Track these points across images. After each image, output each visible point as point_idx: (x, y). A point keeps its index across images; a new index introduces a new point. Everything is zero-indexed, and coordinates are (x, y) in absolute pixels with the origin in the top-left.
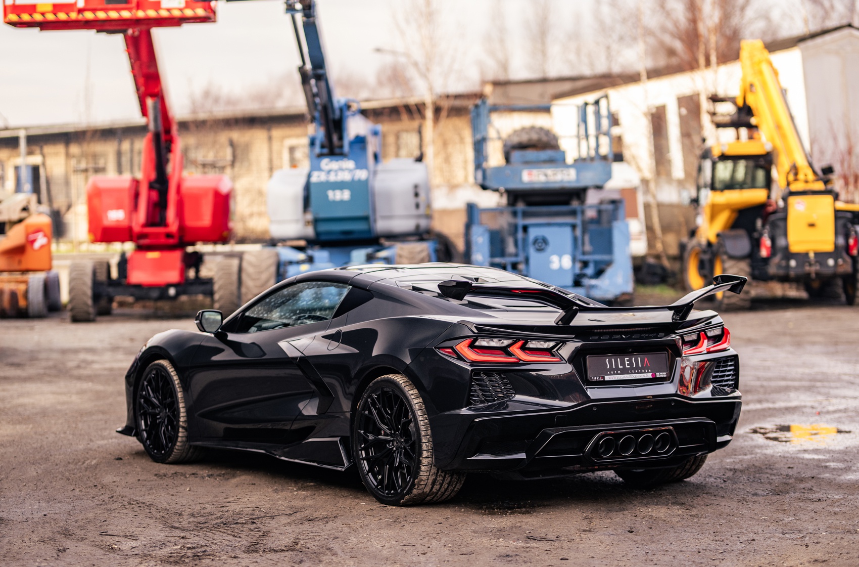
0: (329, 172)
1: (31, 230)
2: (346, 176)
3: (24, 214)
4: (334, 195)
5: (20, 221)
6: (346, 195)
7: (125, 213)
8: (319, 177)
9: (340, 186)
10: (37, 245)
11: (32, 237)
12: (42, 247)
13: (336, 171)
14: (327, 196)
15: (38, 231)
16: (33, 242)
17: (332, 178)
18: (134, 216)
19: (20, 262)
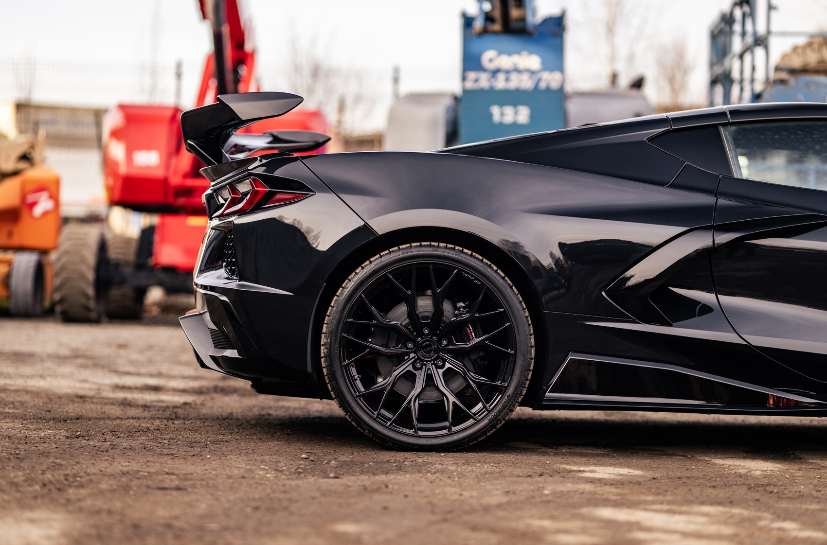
0: (495, 72)
1: (29, 188)
2: (525, 83)
3: (22, 165)
4: (502, 114)
5: (15, 173)
6: (523, 115)
7: (161, 156)
8: (476, 81)
9: (513, 98)
10: (38, 210)
11: (30, 198)
12: (46, 213)
13: (507, 72)
14: (490, 115)
15: (41, 189)
16: (33, 205)
17: (500, 83)
18: (174, 162)
19: (10, 234)
